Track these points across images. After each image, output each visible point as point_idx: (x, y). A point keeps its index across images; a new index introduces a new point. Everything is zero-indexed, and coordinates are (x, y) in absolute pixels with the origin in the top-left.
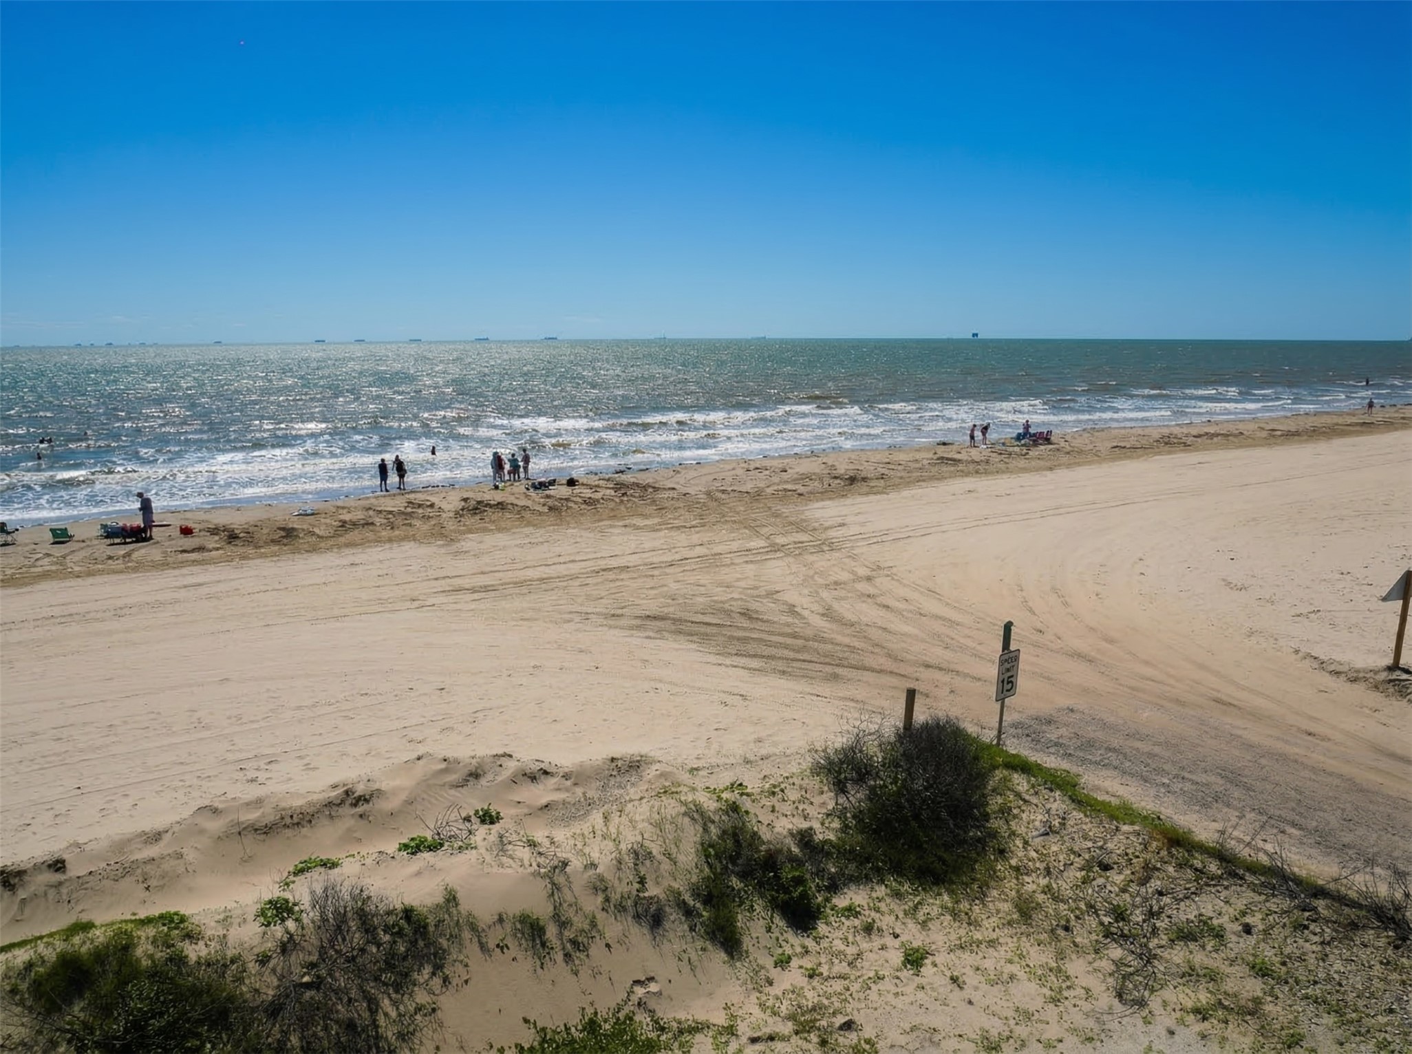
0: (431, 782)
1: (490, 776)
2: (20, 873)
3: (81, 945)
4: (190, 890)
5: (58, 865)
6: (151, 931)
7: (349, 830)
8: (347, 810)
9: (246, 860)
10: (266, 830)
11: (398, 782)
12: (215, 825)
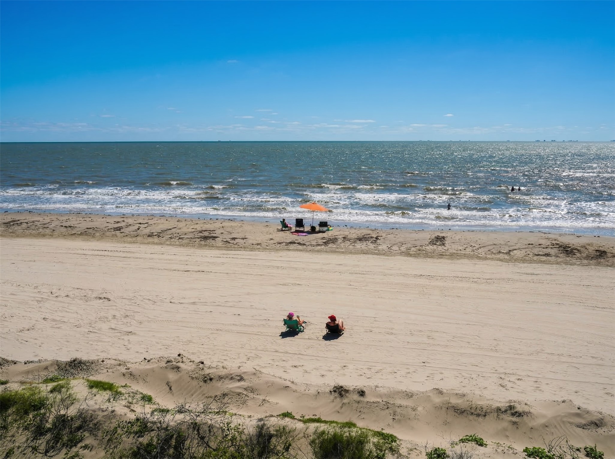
0: (565, 419)
1: (604, 429)
2: (347, 391)
3: (346, 433)
4: (412, 428)
5: (362, 393)
6: (375, 440)
7: (505, 430)
8: (508, 418)
9: (446, 423)
10: (460, 412)
11: (544, 412)
12: (437, 400)
